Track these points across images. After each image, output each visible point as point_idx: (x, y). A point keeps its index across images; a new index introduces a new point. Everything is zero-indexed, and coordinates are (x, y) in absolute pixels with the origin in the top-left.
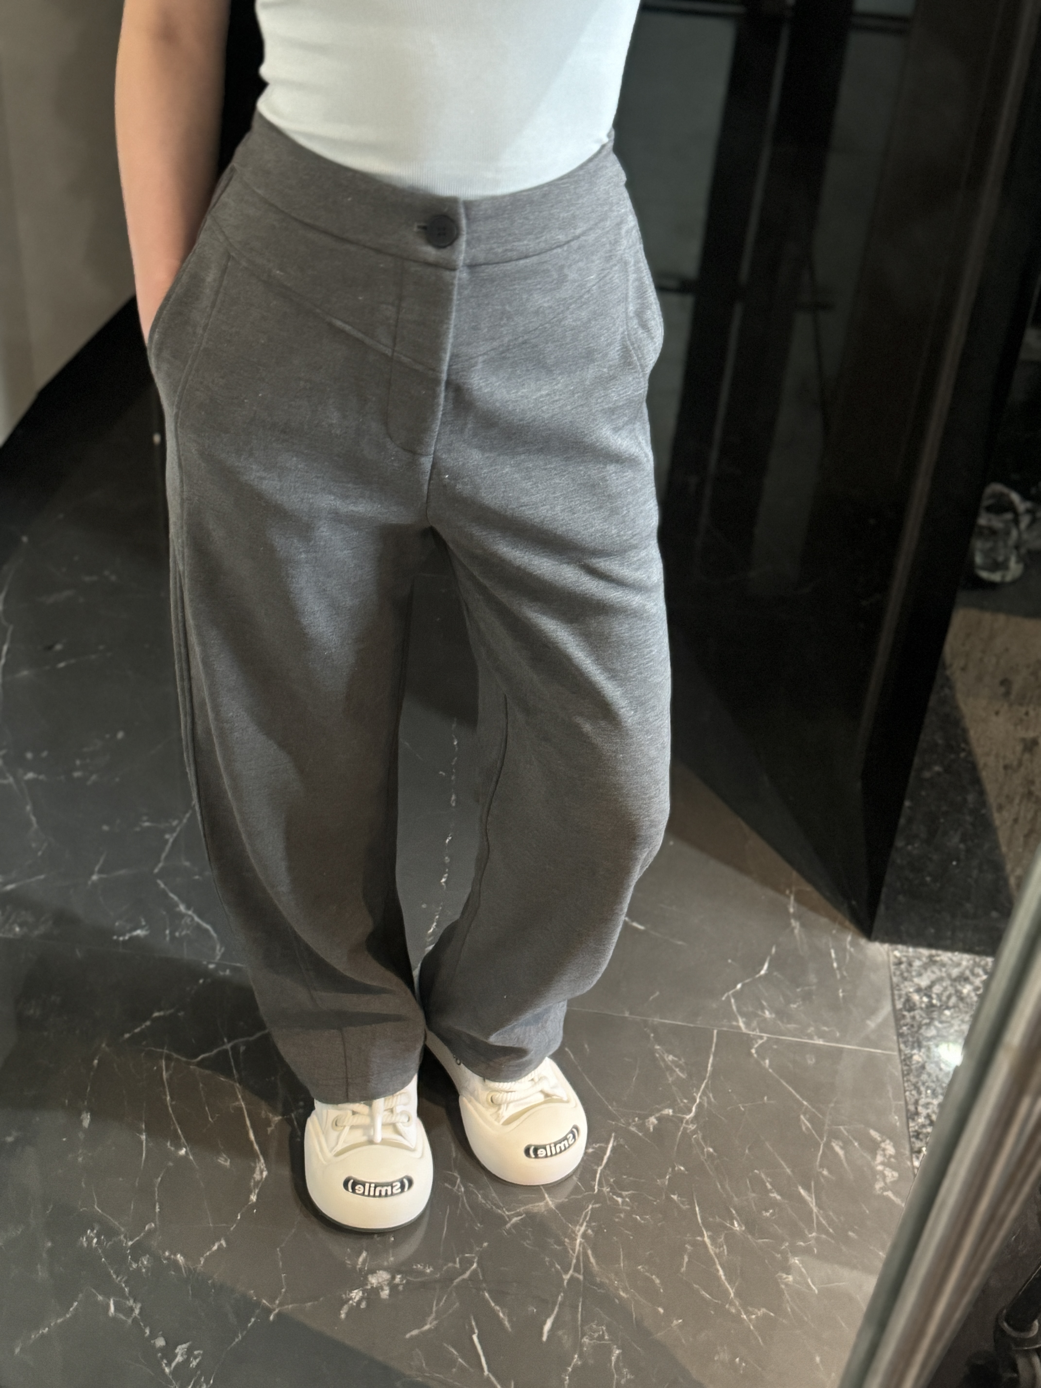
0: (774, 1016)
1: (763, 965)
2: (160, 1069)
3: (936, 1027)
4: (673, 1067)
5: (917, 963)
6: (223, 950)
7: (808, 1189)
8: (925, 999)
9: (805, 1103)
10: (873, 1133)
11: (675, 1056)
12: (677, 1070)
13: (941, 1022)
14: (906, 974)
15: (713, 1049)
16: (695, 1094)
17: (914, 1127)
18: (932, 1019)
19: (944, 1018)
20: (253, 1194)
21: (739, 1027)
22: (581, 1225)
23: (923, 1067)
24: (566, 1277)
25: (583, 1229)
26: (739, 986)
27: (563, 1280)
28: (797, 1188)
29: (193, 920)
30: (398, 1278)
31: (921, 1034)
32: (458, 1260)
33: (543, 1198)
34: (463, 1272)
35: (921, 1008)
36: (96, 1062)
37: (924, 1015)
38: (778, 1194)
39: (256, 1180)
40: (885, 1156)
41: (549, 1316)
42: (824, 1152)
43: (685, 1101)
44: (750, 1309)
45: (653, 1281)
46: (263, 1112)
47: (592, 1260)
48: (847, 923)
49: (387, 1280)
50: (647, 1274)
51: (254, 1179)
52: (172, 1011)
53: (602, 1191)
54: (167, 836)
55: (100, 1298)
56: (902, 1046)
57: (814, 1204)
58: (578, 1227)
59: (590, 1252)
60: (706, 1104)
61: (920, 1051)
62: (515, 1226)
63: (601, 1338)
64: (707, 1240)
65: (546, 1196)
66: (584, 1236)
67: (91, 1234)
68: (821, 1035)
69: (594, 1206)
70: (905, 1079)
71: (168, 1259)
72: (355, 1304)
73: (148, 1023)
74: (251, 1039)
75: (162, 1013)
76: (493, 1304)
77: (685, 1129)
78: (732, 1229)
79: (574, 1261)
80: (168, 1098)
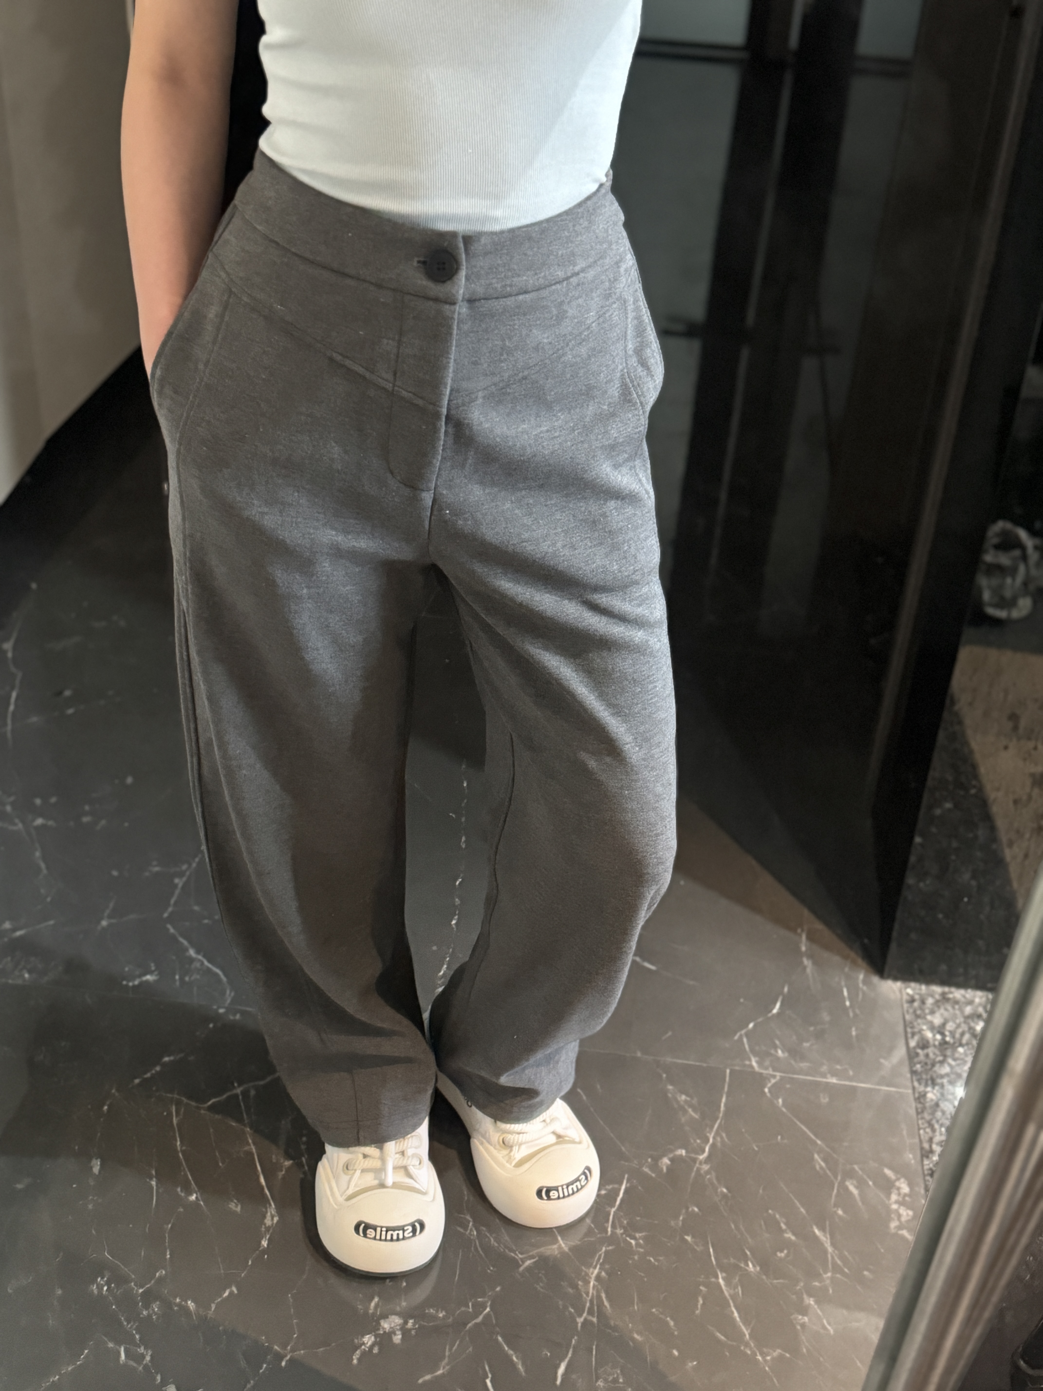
0: (786, 1054)
1: (775, 1004)
2: (170, 1114)
3: (950, 1065)
4: (686, 1107)
5: (930, 1001)
6: (233, 994)
7: (822, 1229)
8: (938, 1037)
9: (819, 1142)
10: (888, 1172)
11: (687, 1095)
12: (690, 1110)
13: (955, 1060)
14: (919, 1012)
15: (726, 1089)
16: (708, 1134)
17: (929, 1165)
18: (945, 1056)
19: (957, 1055)
20: (264, 1239)
21: (751, 1066)
22: (595, 1268)
23: (937, 1105)
24: (580, 1320)
25: (596, 1271)
26: (751, 1025)
27: (577, 1323)
28: (812, 1228)
29: (202, 963)
30: (411, 1322)
31: (935, 1072)
32: (470, 1304)
33: (556, 1241)
34: (477, 1317)
35: (935, 1046)
36: (106, 1108)
37: (938, 1052)
38: (794, 1234)
39: (267, 1225)
40: (899, 1194)
41: (562, 1360)
42: (838, 1190)
43: (698, 1141)
44: (765, 1350)
45: (667, 1323)
46: (274, 1157)
47: (606, 1303)
48: (860, 961)
49: (400, 1325)
50: (661, 1316)
51: (265, 1224)
52: (182, 1055)
53: (616, 1233)
54: (176, 881)
55: (111, 1345)
56: (916, 1084)
57: (829, 1244)
58: (591, 1270)
59: (603, 1295)
60: (719, 1144)
61: (933, 1088)
62: (528, 1269)
63: (615, 1381)
64: (721, 1281)
65: (559, 1238)
66: (598, 1278)
67: (102, 1282)
68: (834, 1074)
69: (608, 1248)
70: (920, 1116)
71: (179, 1305)
72: (367, 1349)
73: (158, 1068)
74: (262, 1083)
75: (172, 1058)
76: (506, 1348)
77: (698, 1170)
78: (746, 1270)
79: (588, 1305)
80: (178, 1143)
